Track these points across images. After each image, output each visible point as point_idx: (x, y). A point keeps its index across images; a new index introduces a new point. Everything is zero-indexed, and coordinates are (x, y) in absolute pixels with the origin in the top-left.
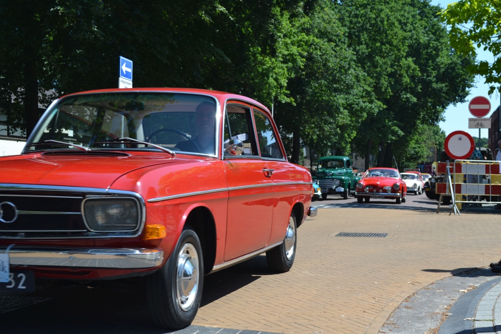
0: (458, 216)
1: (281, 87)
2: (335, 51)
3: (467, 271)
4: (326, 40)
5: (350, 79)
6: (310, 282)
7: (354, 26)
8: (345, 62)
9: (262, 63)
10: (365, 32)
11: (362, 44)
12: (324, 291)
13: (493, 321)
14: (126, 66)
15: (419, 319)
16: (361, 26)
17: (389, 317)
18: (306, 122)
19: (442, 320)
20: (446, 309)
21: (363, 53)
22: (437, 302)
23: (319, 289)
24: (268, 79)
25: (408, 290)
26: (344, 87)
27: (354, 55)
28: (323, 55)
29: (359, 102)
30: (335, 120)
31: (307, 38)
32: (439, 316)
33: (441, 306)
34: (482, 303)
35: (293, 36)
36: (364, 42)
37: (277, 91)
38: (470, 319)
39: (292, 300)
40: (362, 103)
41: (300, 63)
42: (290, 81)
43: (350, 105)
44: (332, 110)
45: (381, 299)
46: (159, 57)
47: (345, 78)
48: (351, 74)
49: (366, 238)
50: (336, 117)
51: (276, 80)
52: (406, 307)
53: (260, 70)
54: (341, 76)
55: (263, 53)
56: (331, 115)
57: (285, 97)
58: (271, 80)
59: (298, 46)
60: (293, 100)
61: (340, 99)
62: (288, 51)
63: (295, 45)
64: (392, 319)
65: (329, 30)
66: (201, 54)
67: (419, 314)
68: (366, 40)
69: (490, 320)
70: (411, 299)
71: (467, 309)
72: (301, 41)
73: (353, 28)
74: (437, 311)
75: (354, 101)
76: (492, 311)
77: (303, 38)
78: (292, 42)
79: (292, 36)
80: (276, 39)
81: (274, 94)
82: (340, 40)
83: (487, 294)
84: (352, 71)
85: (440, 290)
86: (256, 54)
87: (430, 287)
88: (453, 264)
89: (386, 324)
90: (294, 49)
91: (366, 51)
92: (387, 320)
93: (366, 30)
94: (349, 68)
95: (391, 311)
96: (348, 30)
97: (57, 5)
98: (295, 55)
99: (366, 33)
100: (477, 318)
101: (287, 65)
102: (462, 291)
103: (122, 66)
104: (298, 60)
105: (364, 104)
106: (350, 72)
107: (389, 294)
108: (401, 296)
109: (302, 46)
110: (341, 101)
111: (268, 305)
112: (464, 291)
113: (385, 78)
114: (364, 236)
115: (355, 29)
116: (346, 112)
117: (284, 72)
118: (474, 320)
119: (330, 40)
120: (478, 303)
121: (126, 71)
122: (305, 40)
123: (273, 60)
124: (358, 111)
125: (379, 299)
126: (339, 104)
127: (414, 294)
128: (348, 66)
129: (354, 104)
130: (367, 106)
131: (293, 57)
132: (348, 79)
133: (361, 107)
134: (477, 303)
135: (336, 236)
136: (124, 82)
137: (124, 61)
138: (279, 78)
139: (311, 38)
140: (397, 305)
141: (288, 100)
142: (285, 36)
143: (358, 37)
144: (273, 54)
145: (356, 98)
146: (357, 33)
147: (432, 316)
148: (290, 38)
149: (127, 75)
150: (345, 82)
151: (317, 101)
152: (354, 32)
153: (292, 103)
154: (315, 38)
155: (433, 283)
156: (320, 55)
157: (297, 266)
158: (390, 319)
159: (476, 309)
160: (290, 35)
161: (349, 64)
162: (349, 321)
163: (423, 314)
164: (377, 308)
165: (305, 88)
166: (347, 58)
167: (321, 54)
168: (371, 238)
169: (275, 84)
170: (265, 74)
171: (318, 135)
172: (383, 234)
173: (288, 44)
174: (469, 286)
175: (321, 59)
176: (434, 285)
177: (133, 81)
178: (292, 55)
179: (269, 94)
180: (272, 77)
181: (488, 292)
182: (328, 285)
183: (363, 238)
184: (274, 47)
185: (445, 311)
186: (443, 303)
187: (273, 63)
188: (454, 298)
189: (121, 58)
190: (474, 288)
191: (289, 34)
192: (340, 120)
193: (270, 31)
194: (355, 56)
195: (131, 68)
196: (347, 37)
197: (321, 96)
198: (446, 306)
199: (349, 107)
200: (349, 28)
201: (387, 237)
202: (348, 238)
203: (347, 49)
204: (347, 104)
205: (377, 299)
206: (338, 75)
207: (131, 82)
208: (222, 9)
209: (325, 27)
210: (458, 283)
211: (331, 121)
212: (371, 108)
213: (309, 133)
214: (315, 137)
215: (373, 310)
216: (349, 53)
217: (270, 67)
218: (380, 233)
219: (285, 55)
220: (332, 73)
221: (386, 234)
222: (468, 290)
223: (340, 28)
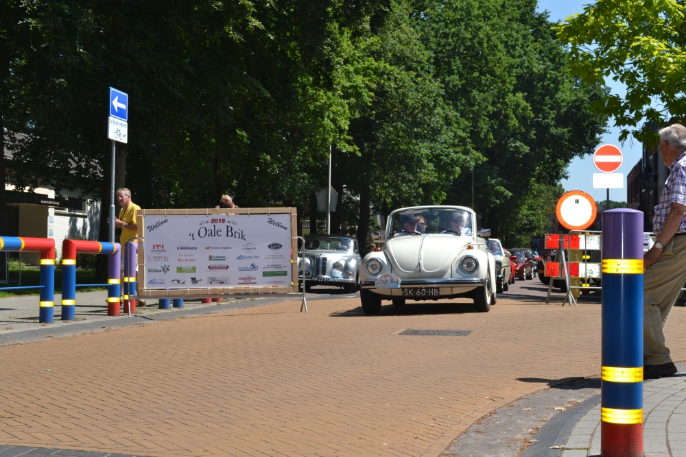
0: (574, 307)
1: (341, 131)
2: (416, 83)
3: (571, 381)
4: (403, 67)
5: (436, 121)
6: (351, 398)
7: (442, 50)
8: (429, 97)
9: (314, 99)
10: (457, 58)
11: (453, 74)
12: (366, 409)
13: (588, 449)
14: (118, 101)
15: (491, 447)
16: (452, 50)
17: (450, 445)
18: (377, 179)
19: (522, 449)
20: (531, 433)
21: (454, 86)
22: (521, 424)
23: (359, 407)
24: (323, 120)
25: (484, 407)
26: (428, 132)
27: (442, 88)
28: (400, 88)
29: (449, 152)
30: (416, 176)
31: (376, 64)
32: (519, 444)
33: (524, 430)
34: (579, 425)
35: (357, 61)
36: (456, 71)
37: (334, 136)
38: (557, 447)
39: (318, 422)
40: (453, 154)
41: (367, 98)
42: (353, 123)
43: (437, 157)
44: (412, 163)
45: (444, 421)
46: (170, 89)
47: (430, 119)
48: (438, 114)
49: (441, 338)
50: (417, 172)
51: (334, 121)
52: (478, 432)
53: (312, 107)
54: (424, 116)
55: (316, 84)
56: (410, 170)
57: (346, 145)
58: (327, 121)
59: (365, 76)
60: (357, 148)
61: (423, 149)
62: (351, 82)
63: (360, 74)
64: (452, 448)
65: (409, 55)
66: (229, 85)
67: (493, 440)
68: (458, 68)
69: (584, 449)
70: (485, 420)
71: (558, 434)
72: (368, 68)
73: (441, 52)
74: (518, 436)
75: (442, 151)
76: (590, 436)
77: (371, 64)
78: (355, 70)
79: (355, 62)
80: (333, 66)
81: (331, 140)
82: (422, 68)
83: (589, 413)
84: (438, 110)
85: (528, 407)
86: (305, 86)
87: (516, 403)
88: (553, 372)
89: (443, 455)
90: (359, 80)
91: (459, 83)
92: (446, 449)
93: (459, 54)
94: (435, 106)
95: (455, 437)
96: (433, 55)
97: (27, 16)
98: (360, 88)
99: (459, 59)
100: (567, 446)
101: (348, 101)
102: (558, 408)
103: (113, 100)
104: (363, 94)
105: (455, 155)
106: (436, 112)
107: (456, 414)
108: (472, 415)
109: (369, 76)
110: (425, 151)
111: (283, 429)
112: (560, 408)
113: (484, 120)
114: (438, 335)
115: (443, 52)
116: (431, 166)
117: (345, 112)
118: (563, 449)
119: (409, 69)
120: (575, 425)
121: (118, 108)
122: (374, 67)
123: (330, 94)
124: (448, 164)
125: (441, 420)
126: (422, 155)
127: (491, 413)
128: (433, 103)
129: (442, 155)
130: (459, 158)
131: (357, 90)
132: (433, 122)
133: (452, 160)
134: (573, 425)
135: (400, 334)
136: (115, 123)
137: (115, 94)
138: (338, 118)
139: (382, 64)
140: (464, 430)
141: (351, 149)
142: (346, 62)
143: (449, 64)
144: (329, 86)
145: (445, 147)
146: (446, 59)
147: (509, 443)
148: (353, 65)
149: (120, 114)
150: (429, 125)
151: (392, 151)
152: (443, 58)
153: (356, 152)
154: (387, 65)
155: (520, 398)
156: (395, 88)
157: (337, 376)
158: (451, 449)
159: (569, 433)
160: (353, 60)
161: (435, 101)
162: (392, 451)
163: (498, 441)
164: (436, 433)
165: (375, 134)
166: (433, 93)
167: (396, 86)
168: (447, 337)
169: (332, 127)
170: (319, 113)
171: (393, 198)
172: (465, 332)
173: (350, 73)
174: (569, 402)
175: (397, 93)
176: (522, 400)
177: (128, 122)
178: (355, 87)
179: (324, 140)
180: (328, 117)
181: (592, 410)
182: (374, 401)
183: (436, 337)
184: (331, 77)
185: (529, 436)
186: (527, 426)
187: (329, 98)
188: (544, 419)
189: (112, 89)
190: (576, 404)
191: (351, 59)
192: (424, 177)
193: (325, 55)
194: (444, 90)
195: (124, 104)
196: (434, 64)
197: (397, 144)
198: (530, 430)
199: (435, 159)
200: (435, 52)
201: (470, 336)
202: (417, 336)
203: (433, 80)
204: (433, 154)
205: (438, 420)
206: (419, 115)
207: (126, 123)
208: (255, 23)
209: (402, 50)
210: (555, 398)
211: (411, 178)
212: (464, 160)
213: (380, 195)
214: (389, 200)
215: (429, 436)
216: (435, 86)
217: (325, 103)
218: (461, 330)
219: (346, 87)
220: (412, 112)
221: (470, 332)
222: (567, 408)
223: (423, 52)
